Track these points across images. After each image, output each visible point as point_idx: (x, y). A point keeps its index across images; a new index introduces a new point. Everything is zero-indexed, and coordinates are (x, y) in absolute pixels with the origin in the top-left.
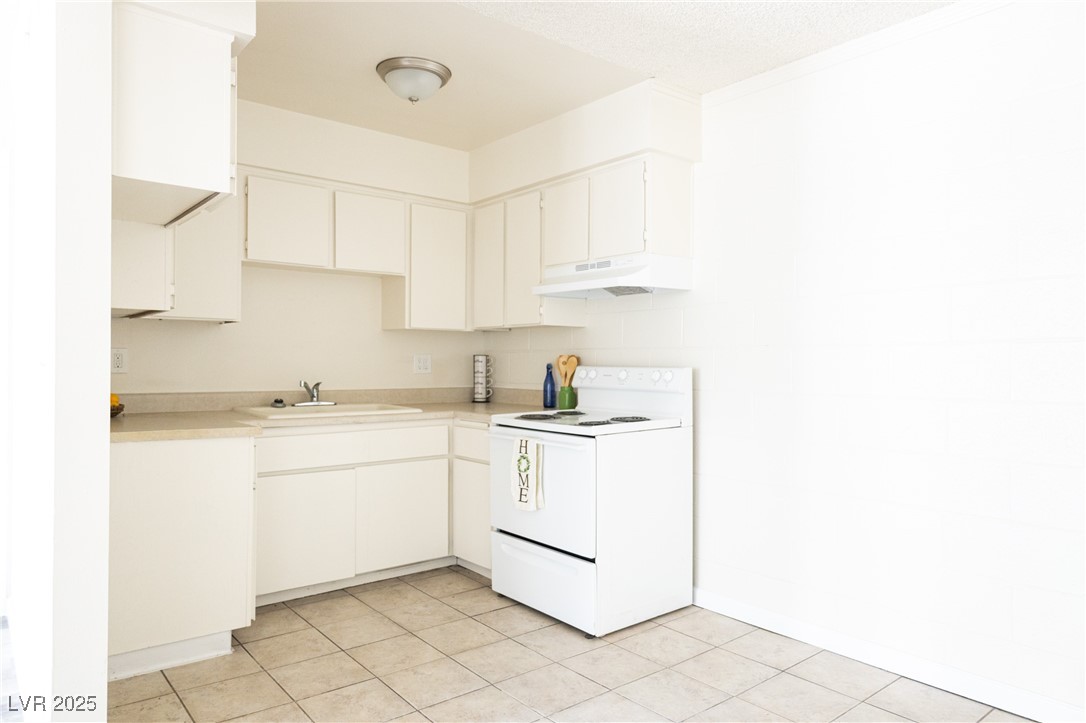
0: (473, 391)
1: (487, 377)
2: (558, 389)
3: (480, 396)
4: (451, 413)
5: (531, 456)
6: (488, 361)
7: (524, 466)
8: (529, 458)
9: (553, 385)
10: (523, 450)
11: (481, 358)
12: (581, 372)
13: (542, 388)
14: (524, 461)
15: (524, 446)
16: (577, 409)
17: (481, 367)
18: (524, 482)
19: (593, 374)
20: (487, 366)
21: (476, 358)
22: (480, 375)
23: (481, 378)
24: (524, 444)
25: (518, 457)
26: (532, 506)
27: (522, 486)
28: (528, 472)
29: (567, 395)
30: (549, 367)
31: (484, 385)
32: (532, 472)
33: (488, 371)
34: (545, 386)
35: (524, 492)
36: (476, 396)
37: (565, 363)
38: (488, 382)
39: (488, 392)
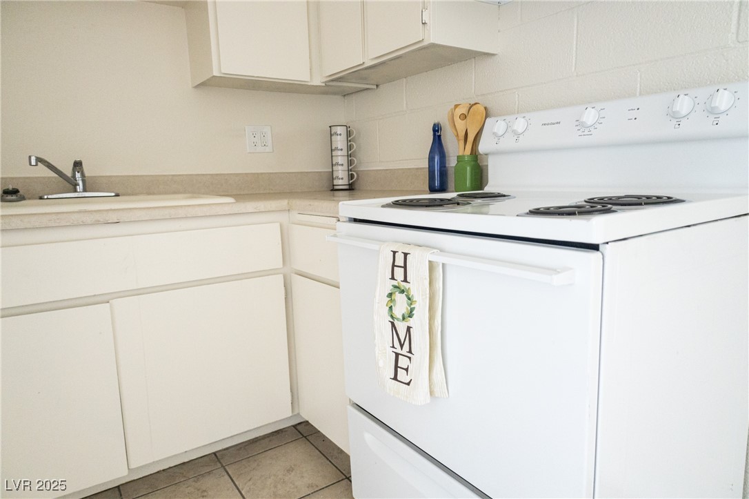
0: (331, 176)
1: (349, 156)
2: (452, 163)
3: (340, 182)
4: (283, 203)
5: (418, 286)
6: (349, 134)
7: (401, 307)
8: (413, 293)
9: (443, 156)
10: (399, 273)
11: (340, 130)
12: (495, 126)
13: (426, 164)
14: (400, 299)
15: (400, 264)
16: (487, 189)
17: (340, 142)
18: (403, 341)
19: (520, 125)
20: (348, 141)
21: (334, 130)
22: (339, 153)
23: (341, 158)
24: (400, 262)
25: (389, 289)
26: (420, 392)
27: (399, 350)
28: (411, 322)
29: (468, 168)
30: (437, 129)
31: (345, 167)
32: (419, 323)
33: (350, 147)
34: (431, 159)
35: (403, 362)
36: (336, 182)
37: (463, 117)
38: (350, 163)
39: (351, 177)
